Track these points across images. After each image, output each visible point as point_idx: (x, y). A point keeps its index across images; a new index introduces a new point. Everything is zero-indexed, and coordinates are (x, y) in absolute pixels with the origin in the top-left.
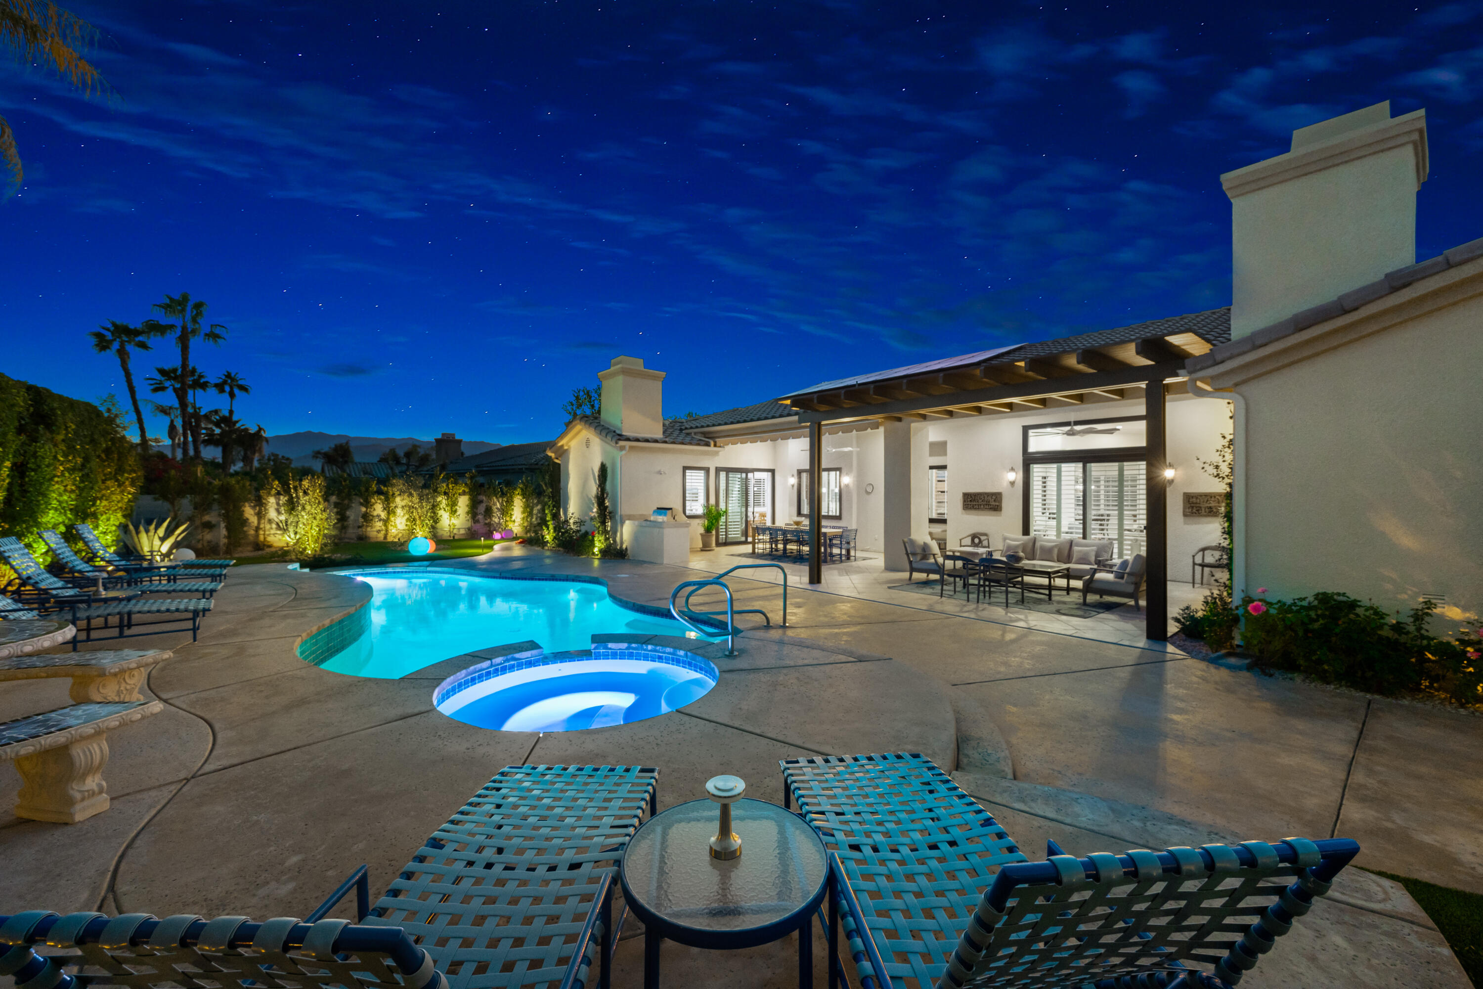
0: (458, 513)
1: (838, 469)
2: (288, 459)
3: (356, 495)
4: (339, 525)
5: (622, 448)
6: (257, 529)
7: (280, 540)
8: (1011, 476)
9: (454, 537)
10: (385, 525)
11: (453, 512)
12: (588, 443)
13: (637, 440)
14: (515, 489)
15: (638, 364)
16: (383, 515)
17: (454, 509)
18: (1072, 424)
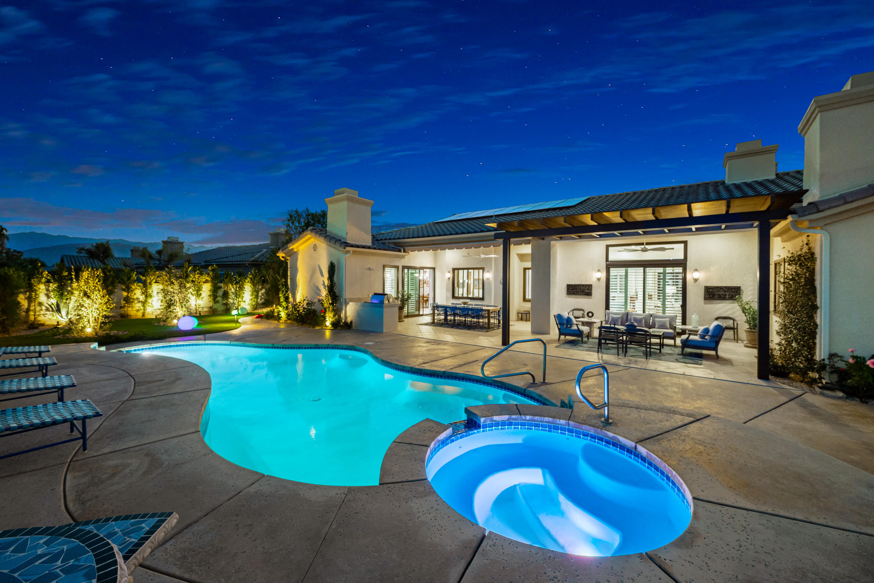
0: (202, 296)
1: (483, 269)
2: (19, 252)
3: (119, 282)
5: (348, 252)
6: (28, 310)
7: (50, 319)
8: (599, 275)
9: (200, 314)
10: (144, 306)
11: (198, 295)
12: (315, 248)
13: (358, 246)
14: (246, 278)
15: (354, 194)
16: (142, 298)
17: (199, 294)
18: (645, 244)
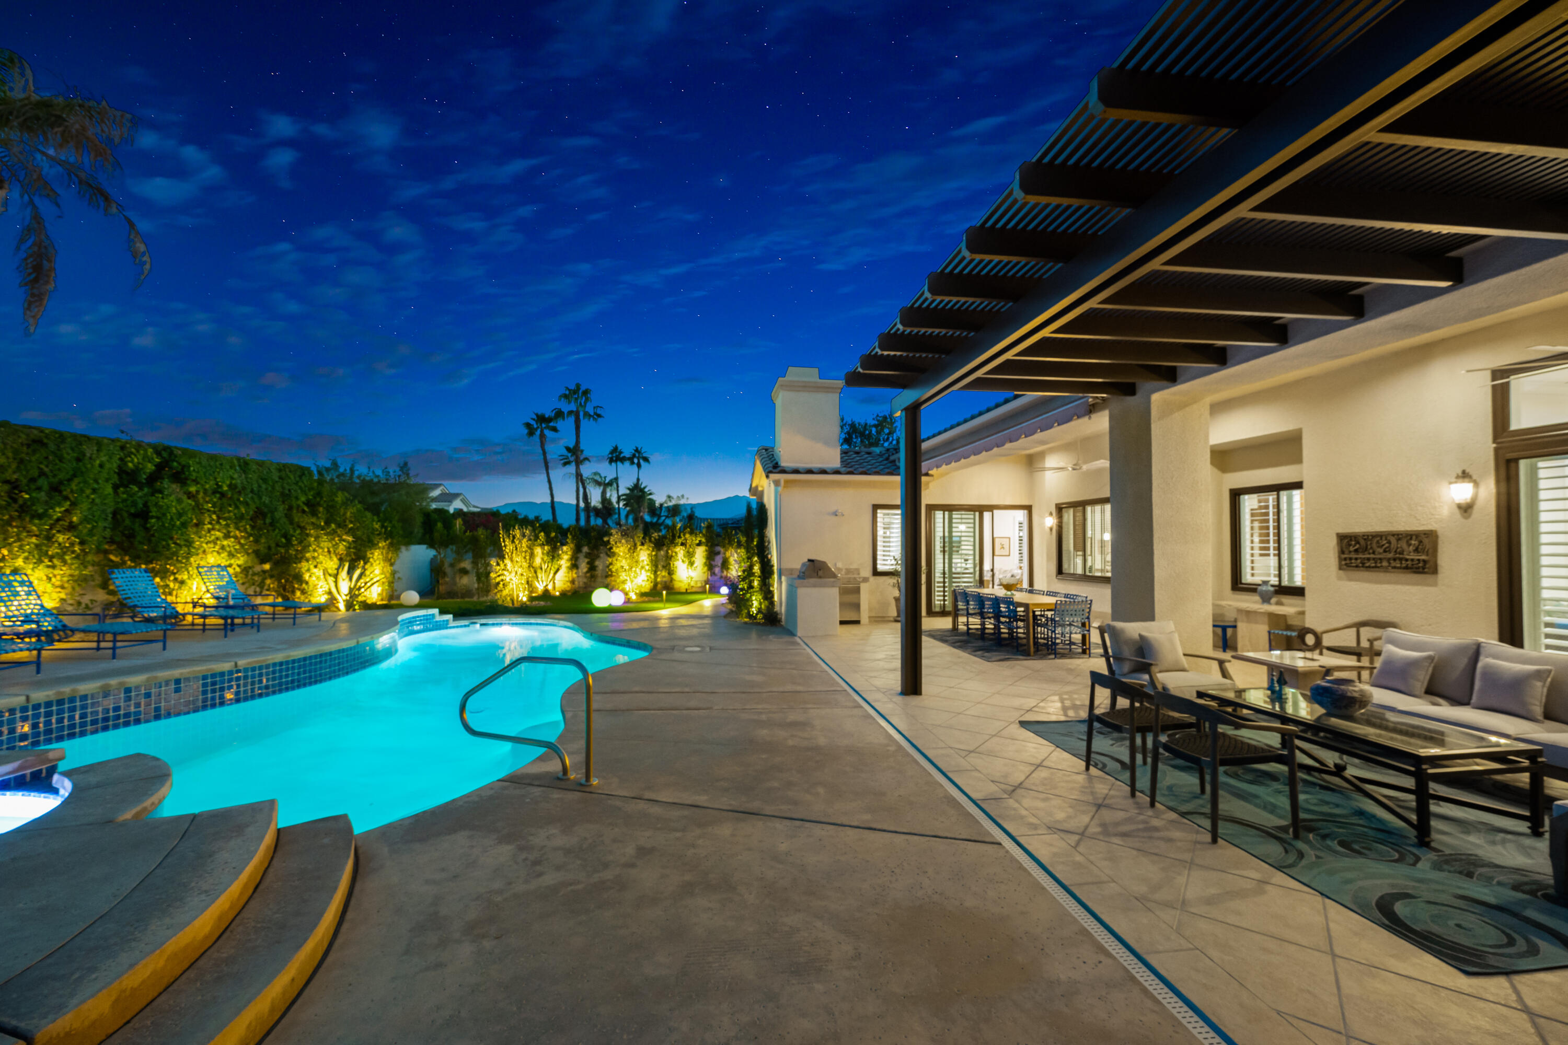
4: (588, 575)
5: (777, 484)
8: (1462, 492)
11: (691, 563)
13: (796, 471)
15: (813, 375)
